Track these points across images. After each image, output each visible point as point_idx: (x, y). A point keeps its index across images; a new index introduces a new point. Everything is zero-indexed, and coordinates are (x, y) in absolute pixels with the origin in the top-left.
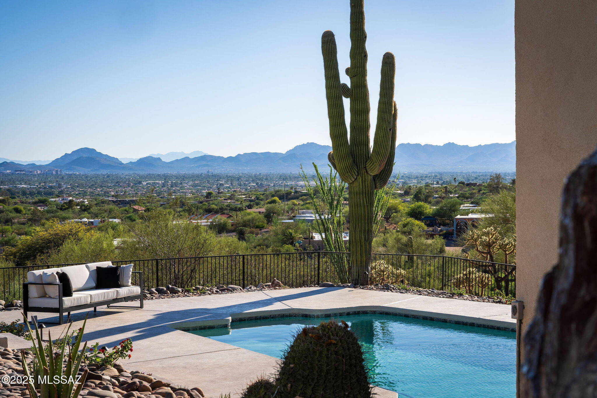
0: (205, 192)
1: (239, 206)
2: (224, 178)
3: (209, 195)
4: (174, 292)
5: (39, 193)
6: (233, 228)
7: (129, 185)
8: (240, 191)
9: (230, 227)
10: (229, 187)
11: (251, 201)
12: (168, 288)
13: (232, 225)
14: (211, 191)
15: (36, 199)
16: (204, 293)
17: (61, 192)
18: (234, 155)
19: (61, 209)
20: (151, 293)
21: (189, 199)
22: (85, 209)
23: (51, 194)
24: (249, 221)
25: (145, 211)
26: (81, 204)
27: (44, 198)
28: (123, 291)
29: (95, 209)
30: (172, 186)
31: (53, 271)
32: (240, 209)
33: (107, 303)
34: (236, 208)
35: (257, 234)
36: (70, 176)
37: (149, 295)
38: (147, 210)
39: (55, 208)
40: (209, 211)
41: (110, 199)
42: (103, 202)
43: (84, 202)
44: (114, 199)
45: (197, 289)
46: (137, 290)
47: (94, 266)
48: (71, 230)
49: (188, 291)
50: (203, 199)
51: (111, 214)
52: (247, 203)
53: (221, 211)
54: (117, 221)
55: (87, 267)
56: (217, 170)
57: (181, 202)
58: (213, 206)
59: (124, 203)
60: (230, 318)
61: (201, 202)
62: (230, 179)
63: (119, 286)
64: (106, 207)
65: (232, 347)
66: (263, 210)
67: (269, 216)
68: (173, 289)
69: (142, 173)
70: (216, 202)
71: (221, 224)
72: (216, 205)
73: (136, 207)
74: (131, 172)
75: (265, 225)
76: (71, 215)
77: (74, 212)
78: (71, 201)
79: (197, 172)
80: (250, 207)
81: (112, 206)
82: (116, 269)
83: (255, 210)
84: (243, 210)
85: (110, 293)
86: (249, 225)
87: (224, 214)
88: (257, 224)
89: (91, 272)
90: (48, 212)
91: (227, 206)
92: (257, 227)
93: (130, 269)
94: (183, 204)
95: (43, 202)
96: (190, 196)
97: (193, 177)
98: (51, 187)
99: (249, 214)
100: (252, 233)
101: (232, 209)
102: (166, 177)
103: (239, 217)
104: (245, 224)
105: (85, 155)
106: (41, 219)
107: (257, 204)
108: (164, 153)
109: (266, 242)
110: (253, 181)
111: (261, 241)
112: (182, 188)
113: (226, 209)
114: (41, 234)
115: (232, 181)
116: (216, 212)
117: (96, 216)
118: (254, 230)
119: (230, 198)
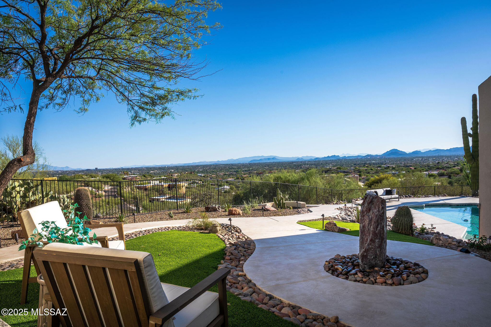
0: (437, 162)
1: (450, 166)
2: (445, 157)
3: (438, 163)
4: (410, 197)
5: (379, 164)
6: (447, 174)
7: (409, 160)
8: (451, 161)
9: (445, 174)
10: (447, 160)
11: (455, 164)
12: (409, 196)
13: (446, 173)
14: (439, 161)
15: (378, 166)
16: (420, 197)
17: (386, 163)
18: (449, 149)
19: (385, 169)
20: (403, 197)
21: (431, 164)
22: (393, 168)
23: (382, 164)
24: (453, 172)
25: (414, 169)
26: (392, 167)
27: (380, 165)
28: (393, 196)
29: (397, 169)
30: (424, 160)
31: (373, 190)
32: (450, 168)
33: (389, 199)
34: (449, 167)
35: (456, 176)
36: (389, 158)
37: (402, 197)
38: (415, 169)
39: (383, 168)
40: (438, 168)
41: (402, 165)
42: (400, 166)
43: (393, 166)
44: (404, 165)
45: (418, 196)
46: (397, 196)
47: (385, 189)
48: (386, 177)
49: (415, 197)
50: (436, 164)
51: (402, 170)
52: (453, 166)
53: (443, 168)
54: (404, 172)
55: (383, 189)
56: (442, 154)
57: (428, 165)
58: (440, 167)
59: (407, 166)
60: (424, 205)
61: (435, 165)
62: (447, 157)
63: (392, 195)
64: (401, 168)
65: (422, 213)
66: (459, 168)
67: (461, 170)
68: (410, 196)
69: (414, 156)
70: (441, 165)
71: (442, 173)
72: (441, 166)
73: (411, 168)
74: (410, 156)
75: (460, 173)
76: (389, 171)
77: (390, 170)
78: (389, 166)
79: (434, 155)
80: (454, 167)
81: (402, 168)
82: (391, 190)
83: (456, 168)
84: (451, 168)
85: (389, 196)
86: (453, 173)
87: (444, 169)
88: (457, 173)
89: (384, 191)
90: (381, 170)
91: (445, 166)
92: (456, 174)
93: (395, 190)
94: (428, 166)
95: (380, 167)
96: (431, 163)
97: (433, 157)
98: (383, 162)
99: (454, 169)
100: (454, 176)
101: (447, 168)
102: (422, 157)
103: (450, 170)
104: (451, 173)
105: (394, 151)
106: (379, 172)
107: (457, 166)
108: (422, 149)
109: (459, 179)
110: (456, 157)
111: (457, 179)
112: (429, 161)
113: (445, 168)
114: (376, 178)
115: (448, 158)
116: (441, 169)
117: (397, 171)
118: (455, 175)
119: (447, 164)
